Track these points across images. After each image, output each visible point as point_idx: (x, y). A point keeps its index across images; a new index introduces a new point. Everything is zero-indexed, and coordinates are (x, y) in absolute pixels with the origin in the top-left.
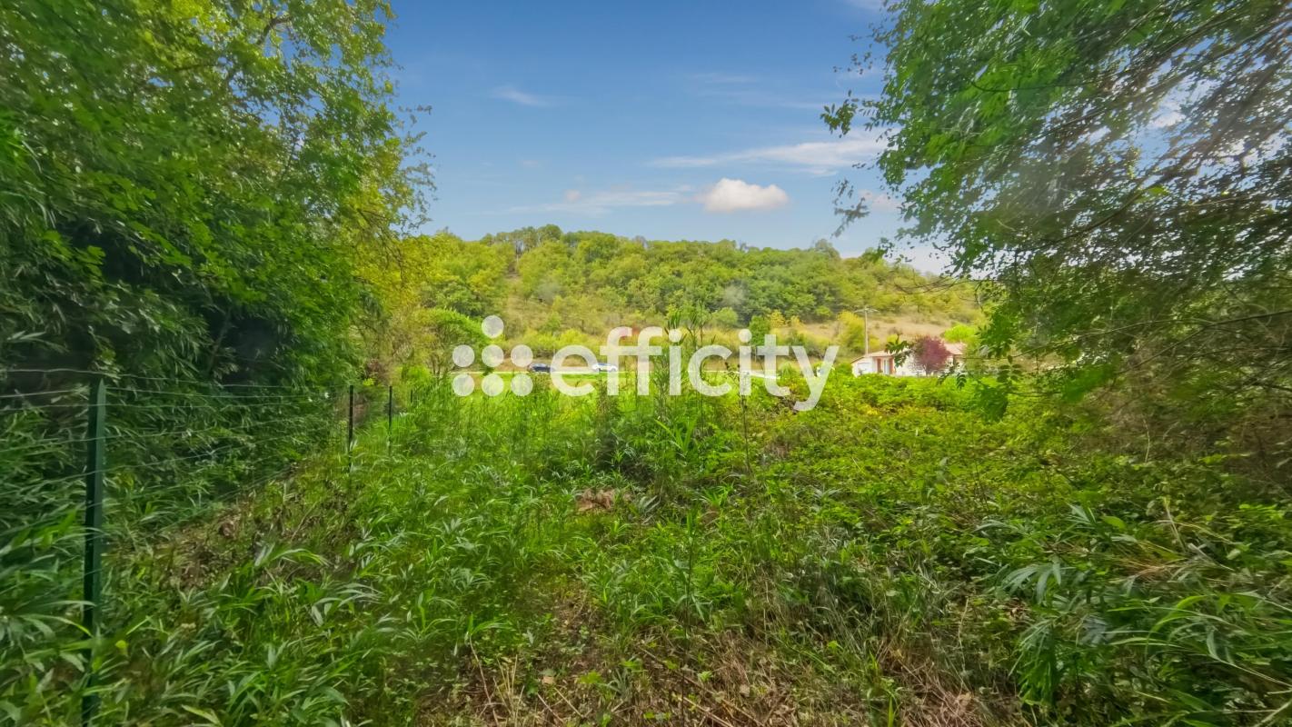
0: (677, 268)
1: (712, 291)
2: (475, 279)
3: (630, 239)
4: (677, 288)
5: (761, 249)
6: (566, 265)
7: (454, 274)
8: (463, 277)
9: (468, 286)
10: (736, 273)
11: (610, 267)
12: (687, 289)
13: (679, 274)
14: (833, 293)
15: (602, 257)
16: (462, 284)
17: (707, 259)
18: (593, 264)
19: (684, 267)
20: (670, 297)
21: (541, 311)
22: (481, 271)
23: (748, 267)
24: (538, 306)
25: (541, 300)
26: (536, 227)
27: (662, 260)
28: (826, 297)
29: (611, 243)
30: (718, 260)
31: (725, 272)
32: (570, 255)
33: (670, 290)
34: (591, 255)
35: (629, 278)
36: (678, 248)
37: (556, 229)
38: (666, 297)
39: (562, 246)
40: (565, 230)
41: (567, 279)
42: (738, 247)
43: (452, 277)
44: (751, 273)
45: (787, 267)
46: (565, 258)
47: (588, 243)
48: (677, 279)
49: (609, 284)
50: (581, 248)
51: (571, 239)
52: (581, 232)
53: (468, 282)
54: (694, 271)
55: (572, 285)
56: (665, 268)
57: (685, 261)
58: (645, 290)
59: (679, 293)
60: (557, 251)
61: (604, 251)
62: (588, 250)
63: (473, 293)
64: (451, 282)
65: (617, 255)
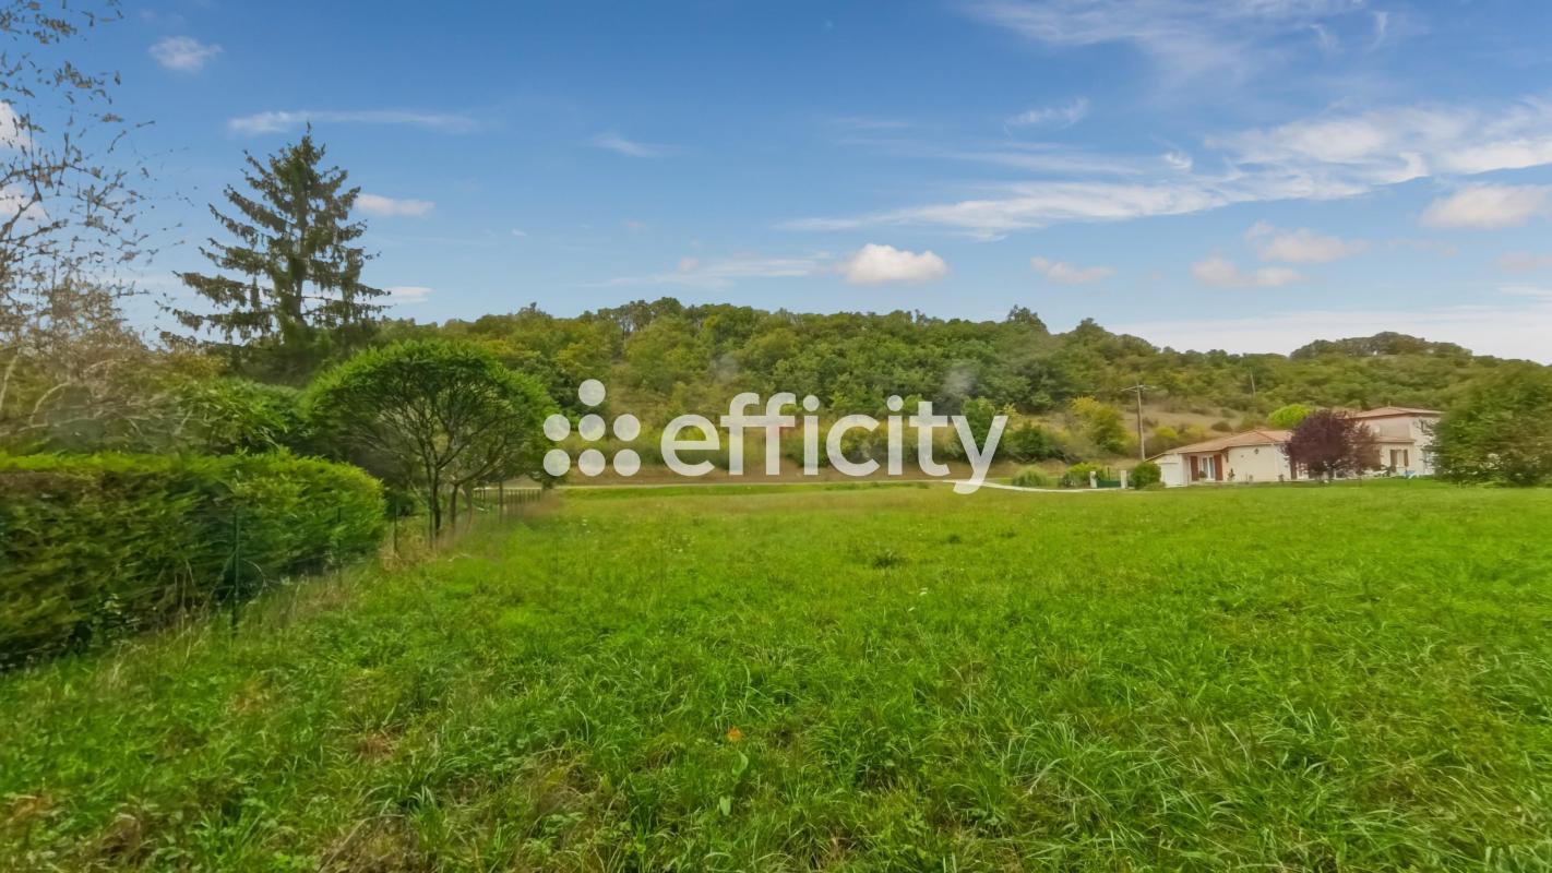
0: (838, 346)
1: (891, 374)
2: (564, 354)
3: (772, 313)
4: (842, 371)
5: (947, 321)
6: (690, 346)
7: (533, 349)
8: (546, 352)
9: (553, 365)
10: (919, 350)
11: (749, 345)
12: (856, 372)
13: (842, 354)
14: (1051, 375)
15: (736, 334)
16: (543, 363)
17: (878, 334)
18: (725, 344)
19: (846, 344)
20: (832, 383)
21: (657, 403)
22: (572, 345)
23: (934, 343)
24: (651, 396)
25: (657, 390)
26: (649, 301)
27: (816, 336)
28: (1044, 380)
29: (748, 316)
30: (893, 334)
31: (903, 348)
32: (693, 333)
33: (832, 374)
34: (722, 332)
35: (774, 359)
36: (839, 321)
37: (675, 302)
38: (827, 383)
39: (683, 322)
40: (686, 304)
41: (692, 362)
42: (914, 320)
43: (529, 353)
44: (939, 351)
45: (988, 342)
46: (688, 336)
47: (717, 319)
48: (839, 360)
49: (749, 368)
50: (709, 324)
51: (695, 314)
52: (706, 306)
53: (553, 359)
54: (862, 349)
55: (699, 370)
56: (823, 346)
57: (850, 337)
58: (798, 374)
59: (844, 377)
60: (677, 327)
61: (739, 328)
62: (717, 327)
63: (561, 376)
64: (527, 359)
65: (758, 332)
